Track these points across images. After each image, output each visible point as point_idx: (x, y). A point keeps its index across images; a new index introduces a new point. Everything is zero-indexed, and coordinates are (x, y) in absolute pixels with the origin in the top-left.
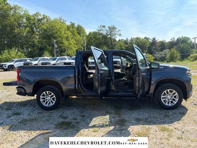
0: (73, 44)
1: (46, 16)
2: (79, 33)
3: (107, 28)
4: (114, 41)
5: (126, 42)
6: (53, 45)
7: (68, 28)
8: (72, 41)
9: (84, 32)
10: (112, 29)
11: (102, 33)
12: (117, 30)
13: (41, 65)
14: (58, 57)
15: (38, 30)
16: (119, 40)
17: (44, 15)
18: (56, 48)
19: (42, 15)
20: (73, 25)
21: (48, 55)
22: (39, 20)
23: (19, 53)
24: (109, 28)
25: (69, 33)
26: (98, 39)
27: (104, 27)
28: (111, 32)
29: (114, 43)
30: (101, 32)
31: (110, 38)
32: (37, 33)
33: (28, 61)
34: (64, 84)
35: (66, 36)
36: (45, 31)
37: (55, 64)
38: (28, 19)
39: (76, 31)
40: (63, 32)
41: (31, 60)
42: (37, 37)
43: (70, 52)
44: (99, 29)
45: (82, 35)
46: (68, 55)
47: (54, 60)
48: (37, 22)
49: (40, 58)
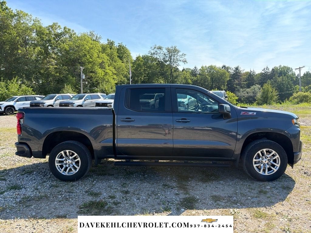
0: (110, 73)
1: (69, 30)
2: (121, 58)
3: (165, 51)
4: (175, 71)
5: (193, 73)
6: (80, 75)
7: (104, 49)
8: (110, 70)
9: (129, 56)
10: (173, 52)
11: (156, 59)
12: (180, 54)
13: (58, 107)
14: (87, 95)
15: (56, 51)
16: (183, 70)
17: (65, 28)
18: (84, 80)
19: (62, 27)
20: (111, 44)
21: (70, 90)
22: (58, 36)
23: (24, 87)
24: (169, 50)
25: (105, 57)
26: (150, 67)
27: (160, 48)
28: (170, 57)
29: (175, 74)
30: (155, 56)
31: (170, 66)
32: (53, 56)
33: (38, 99)
34: (95, 138)
35: (100, 61)
36: (67, 52)
37: (81, 106)
38: (40, 33)
39: (115, 54)
40: (95, 55)
41: (43, 98)
42: (54, 62)
43: (106, 87)
44: (153, 52)
45: (125, 60)
46: (103, 92)
47: (80, 98)
48: (54, 39)
49: (58, 95)
